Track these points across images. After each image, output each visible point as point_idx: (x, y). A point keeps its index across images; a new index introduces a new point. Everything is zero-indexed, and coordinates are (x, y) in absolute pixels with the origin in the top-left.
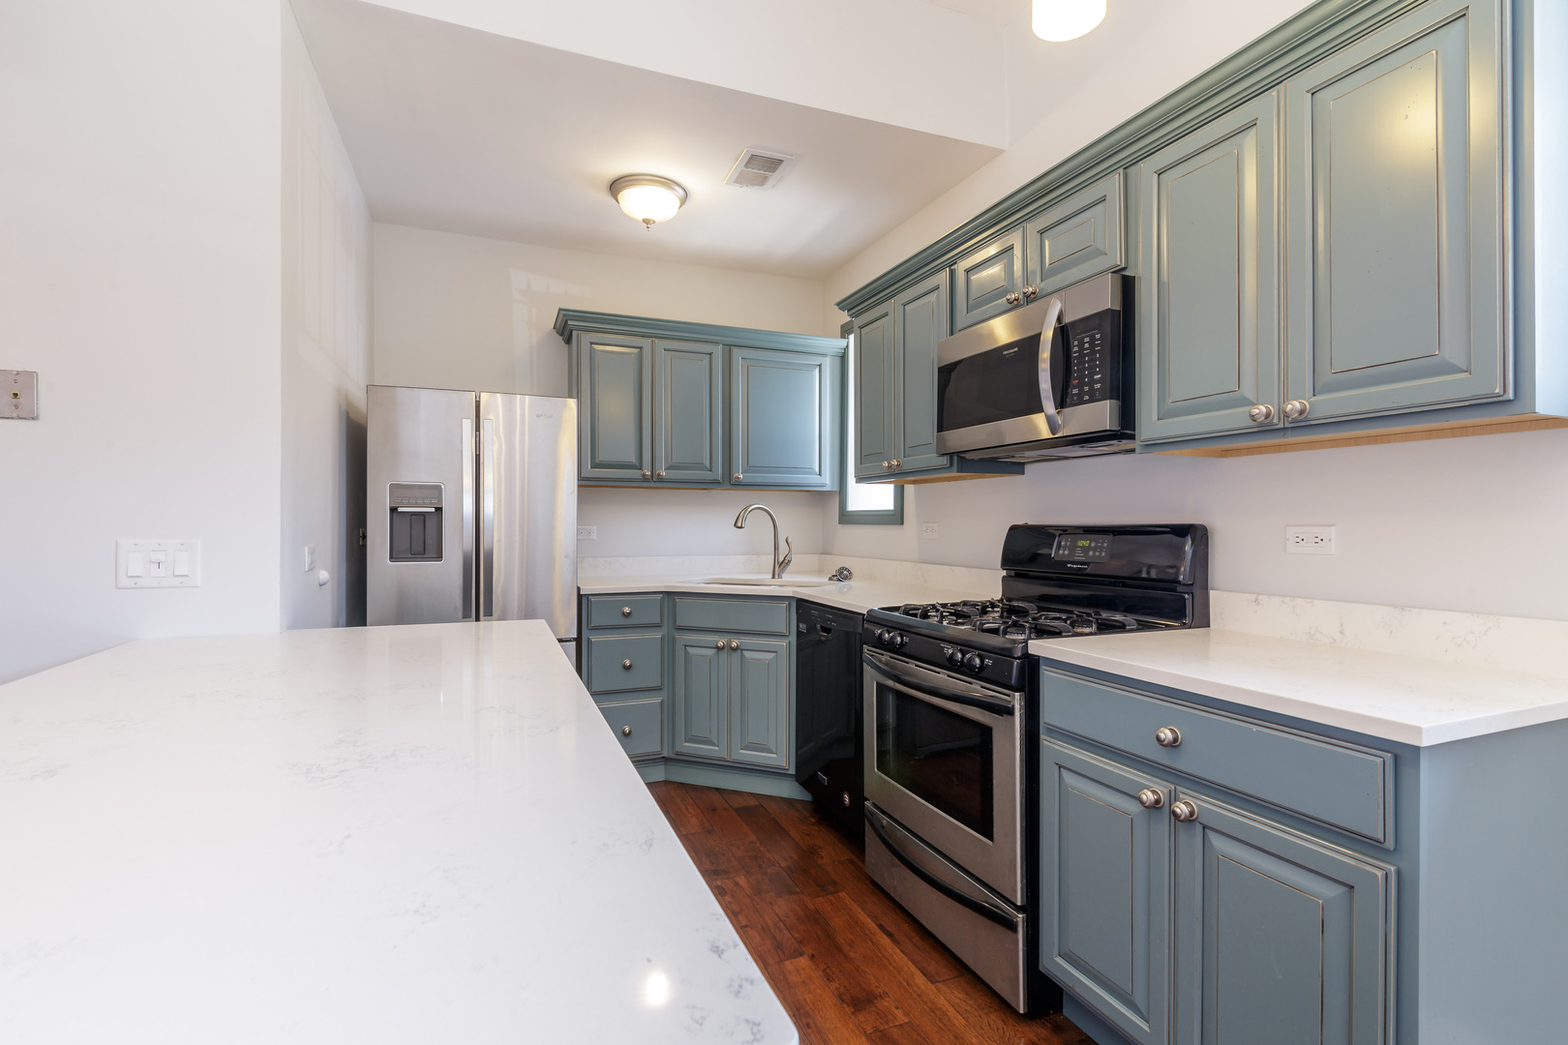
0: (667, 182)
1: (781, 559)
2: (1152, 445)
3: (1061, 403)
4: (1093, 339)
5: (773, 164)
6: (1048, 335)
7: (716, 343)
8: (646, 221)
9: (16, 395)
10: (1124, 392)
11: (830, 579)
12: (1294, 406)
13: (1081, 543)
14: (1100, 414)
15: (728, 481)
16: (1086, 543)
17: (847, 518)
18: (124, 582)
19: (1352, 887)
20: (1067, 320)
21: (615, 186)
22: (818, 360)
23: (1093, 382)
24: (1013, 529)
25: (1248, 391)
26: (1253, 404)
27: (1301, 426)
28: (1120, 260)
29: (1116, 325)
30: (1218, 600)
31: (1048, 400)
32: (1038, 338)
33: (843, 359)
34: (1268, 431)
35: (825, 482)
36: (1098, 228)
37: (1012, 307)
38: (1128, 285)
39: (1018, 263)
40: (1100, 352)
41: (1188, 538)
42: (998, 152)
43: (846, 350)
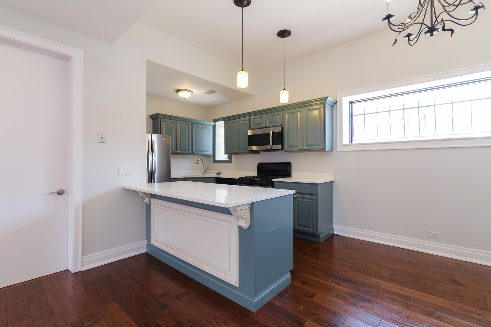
0: (189, 91)
1: (205, 170)
2: (286, 151)
3: (273, 144)
4: (278, 135)
5: (214, 92)
6: (271, 133)
7: (190, 122)
8: (184, 98)
9: (102, 138)
10: (282, 143)
11: (216, 174)
12: (304, 148)
13: (272, 166)
14: (279, 147)
15: (192, 153)
16: (273, 165)
17: (215, 161)
18: (120, 174)
19: (312, 200)
20: (274, 132)
21: (177, 91)
22: (209, 127)
23: (278, 142)
25: (299, 145)
26: (300, 147)
27: (305, 150)
28: (281, 124)
29: (281, 134)
30: (293, 173)
31: (271, 144)
32: (269, 133)
33: (214, 127)
34: (301, 151)
35: (211, 153)
36: (278, 118)
37: (263, 128)
38: (282, 128)
39: (264, 120)
40: (279, 138)
41: (289, 164)
42: (254, 96)
43: (215, 125)
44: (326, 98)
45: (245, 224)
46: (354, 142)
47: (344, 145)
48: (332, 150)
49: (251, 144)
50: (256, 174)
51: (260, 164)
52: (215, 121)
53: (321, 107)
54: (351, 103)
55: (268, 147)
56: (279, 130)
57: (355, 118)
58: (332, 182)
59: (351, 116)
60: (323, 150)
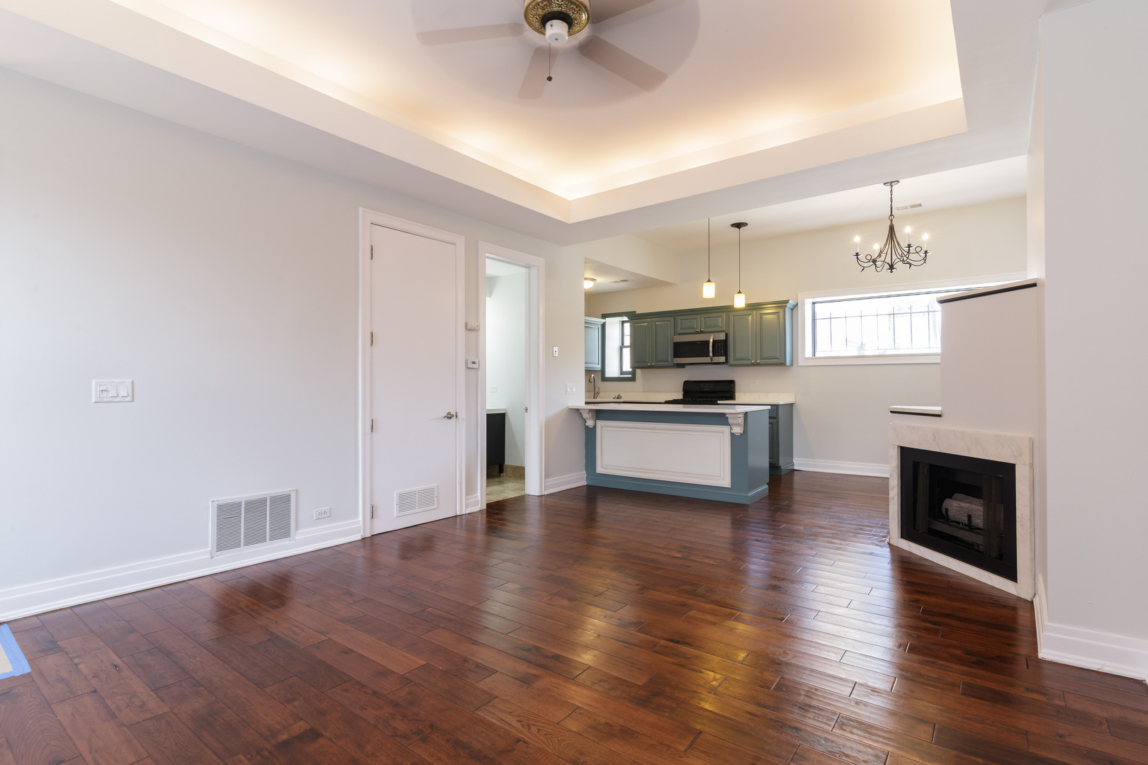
0: (592, 279)
1: (596, 393)
2: (731, 366)
3: (714, 356)
4: (721, 344)
5: (625, 281)
6: (711, 340)
10: (726, 354)
11: (613, 398)
12: (758, 361)
14: (722, 359)
16: (708, 385)
17: (604, 379)
18: (567, 393)
20: (715, 339)
22: (597, 326)
23: (721, 353)
24: (685, 382)
25: (750, 358)
26: (752, 360)
27: (759, 365)
28: (725, 329)
29: (725, 342)
30: (737, 395)
31: (711, 354)
32: (709, 341)
33: (603, 326)
34: (753, 365)
35: (599, 367)
36: (721, 321)
37: (697, 333)
38: (726, 334)
39: (698, 323)
40: (722, 347)
41: (732, 382)
42: (675, 284)
43: (604, 323)
44: (787, 302)
45: (738, 430)
46: (818, 355)
47: (806, 358)
48: (792, 364)
49: (676, 355)
50: (682, 398)
51: (686, 383)
52: (604, 316)
53: (781, 311)
54: (814, 303)
55: (707, 360)
56: (722, 336)
57: (818, 322)
58: (792, 404)
59: (814, 320)
60: (783, 364)
